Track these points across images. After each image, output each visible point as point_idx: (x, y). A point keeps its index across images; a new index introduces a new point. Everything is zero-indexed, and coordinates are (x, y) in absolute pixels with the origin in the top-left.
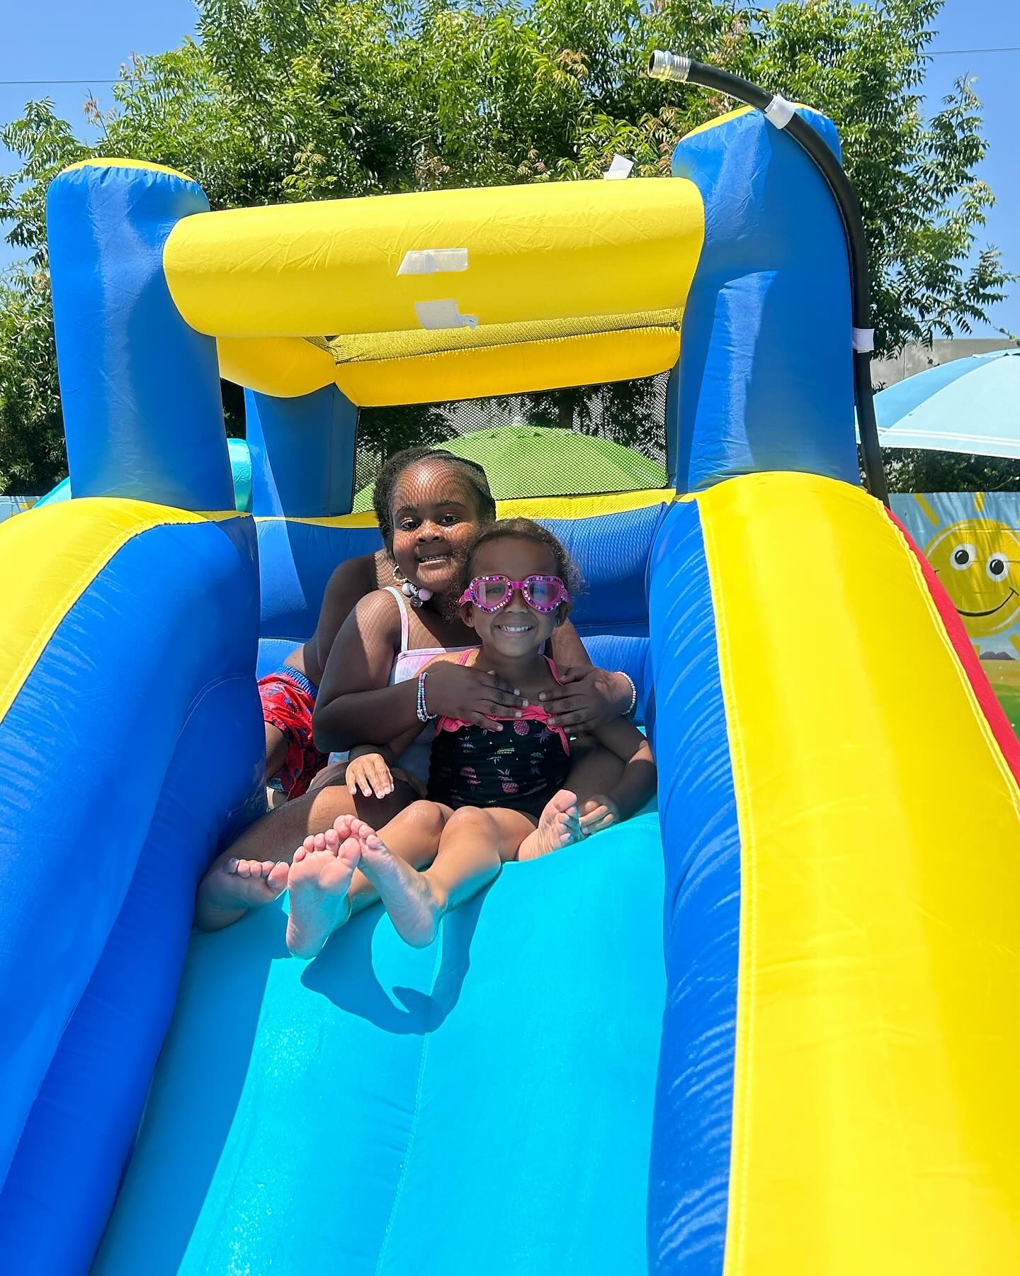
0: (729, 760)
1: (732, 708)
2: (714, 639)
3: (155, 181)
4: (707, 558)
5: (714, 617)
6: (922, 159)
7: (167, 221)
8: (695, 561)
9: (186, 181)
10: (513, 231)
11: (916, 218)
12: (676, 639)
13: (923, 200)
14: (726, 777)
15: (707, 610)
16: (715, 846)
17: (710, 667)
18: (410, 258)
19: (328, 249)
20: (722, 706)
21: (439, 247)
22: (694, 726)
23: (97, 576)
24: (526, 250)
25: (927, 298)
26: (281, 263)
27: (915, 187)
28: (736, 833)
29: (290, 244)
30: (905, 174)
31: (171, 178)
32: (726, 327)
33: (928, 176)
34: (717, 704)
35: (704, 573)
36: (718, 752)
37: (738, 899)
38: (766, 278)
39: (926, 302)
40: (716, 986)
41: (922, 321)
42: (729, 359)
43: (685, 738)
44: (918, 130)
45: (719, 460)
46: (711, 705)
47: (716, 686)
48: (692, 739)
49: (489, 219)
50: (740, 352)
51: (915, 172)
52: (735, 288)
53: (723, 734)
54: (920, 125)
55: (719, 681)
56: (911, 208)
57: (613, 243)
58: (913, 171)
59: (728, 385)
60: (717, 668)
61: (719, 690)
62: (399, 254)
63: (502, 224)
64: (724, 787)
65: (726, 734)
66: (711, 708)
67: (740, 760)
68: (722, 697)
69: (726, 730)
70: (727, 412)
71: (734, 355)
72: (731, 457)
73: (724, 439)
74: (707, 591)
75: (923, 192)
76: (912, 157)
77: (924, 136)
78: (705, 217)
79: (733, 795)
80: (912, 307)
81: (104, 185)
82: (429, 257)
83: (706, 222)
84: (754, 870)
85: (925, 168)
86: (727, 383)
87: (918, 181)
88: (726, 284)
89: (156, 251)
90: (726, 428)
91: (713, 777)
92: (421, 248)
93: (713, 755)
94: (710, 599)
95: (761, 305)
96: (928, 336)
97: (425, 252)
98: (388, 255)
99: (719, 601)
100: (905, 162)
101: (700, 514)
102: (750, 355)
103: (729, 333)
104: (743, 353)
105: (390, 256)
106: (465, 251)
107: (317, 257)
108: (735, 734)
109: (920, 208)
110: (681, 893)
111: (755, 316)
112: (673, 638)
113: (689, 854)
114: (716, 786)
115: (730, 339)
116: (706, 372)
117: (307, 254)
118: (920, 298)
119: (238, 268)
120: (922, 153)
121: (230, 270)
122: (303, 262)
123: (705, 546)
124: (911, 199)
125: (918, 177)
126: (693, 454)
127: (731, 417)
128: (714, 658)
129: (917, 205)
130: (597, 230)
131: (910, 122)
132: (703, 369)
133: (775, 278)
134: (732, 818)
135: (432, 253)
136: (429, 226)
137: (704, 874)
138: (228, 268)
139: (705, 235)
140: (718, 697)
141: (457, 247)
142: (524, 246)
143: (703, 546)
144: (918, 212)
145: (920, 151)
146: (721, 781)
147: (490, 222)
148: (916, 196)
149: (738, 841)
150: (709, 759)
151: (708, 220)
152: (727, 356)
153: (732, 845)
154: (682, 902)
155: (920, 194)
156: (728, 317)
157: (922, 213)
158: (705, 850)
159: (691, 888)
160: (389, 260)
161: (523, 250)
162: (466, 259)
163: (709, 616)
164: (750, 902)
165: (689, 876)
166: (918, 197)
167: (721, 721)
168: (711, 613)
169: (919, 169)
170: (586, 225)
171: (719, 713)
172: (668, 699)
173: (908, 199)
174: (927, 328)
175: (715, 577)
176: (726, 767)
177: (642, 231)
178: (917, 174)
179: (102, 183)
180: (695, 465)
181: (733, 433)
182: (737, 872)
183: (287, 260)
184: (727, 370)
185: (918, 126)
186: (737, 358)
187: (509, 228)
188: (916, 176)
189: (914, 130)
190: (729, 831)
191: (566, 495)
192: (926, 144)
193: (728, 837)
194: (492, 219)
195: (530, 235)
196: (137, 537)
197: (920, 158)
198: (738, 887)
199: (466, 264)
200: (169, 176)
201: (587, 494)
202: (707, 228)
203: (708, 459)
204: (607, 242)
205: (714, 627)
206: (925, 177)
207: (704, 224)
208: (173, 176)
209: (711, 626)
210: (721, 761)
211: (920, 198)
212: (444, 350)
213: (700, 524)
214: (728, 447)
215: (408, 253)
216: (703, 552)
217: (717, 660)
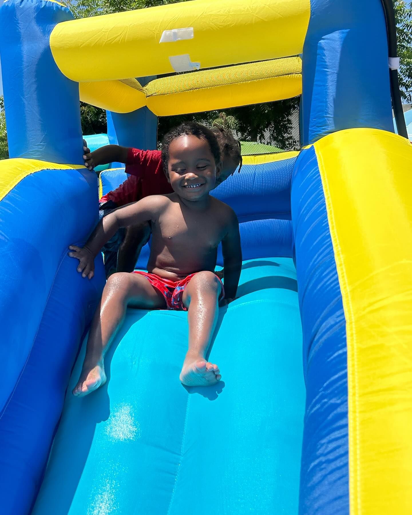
0: (336, 273)
1: (337, 246)
2: (325, 210)
3: (45, 6)
4: (320, 170)
5: (325, 199)
6: (406, 21)
7: (52, 23)
8: (313, 173)
9: (62, 7)
10: (215, 17)
11: (404, 46)
12: (304, 212)
13: (407, 39)
14: (336, 283)
15: (321, 196)
16: (331, 321)
17: (324, 225)
18: (165, 34)
19: (126, 33)
20: (331, 245)
21: (180, 27)
22: (316, 257)
23: (9, 193)
24: (222, 27)
25: (409, 82)
26: (104, 40)
27: (403, 33)
28: (343, 314)
29: (109, 31)
30: (398, 28)
31: (54, 4)
32: (324, 59)
33: (409, 28)
34: (328, 244)
35: (319, 178)
36: (330, 269)
37: (345, 353)
38: (343, 33)
39: (408, 83)
40: (336, 406)
41: (407, 92)
42: (327, 75)
43: (311, 263)
44: (404, 9)
45: (324, 127)
46: (325, 244)
47: (327, 234)
48: (315, 263)
49: (203, 13)
50: (331, 71)
51: (403, 27)
52: (327, 39)
53: (332, 260)
54: (405, 6)
55: (329, 231)
56: (401, 43)
57: (265, 20)
58: (402, 26)
59: (326, 88)
60: (327, 225)
61: (329, 236)
62: (160, 32)
63: (210, 14)
64: (334, 288)
65: (334, 260)
66: (325, 246)
67: (342, 273)
68: (331, 240)
69: (334, 257)
70: (326, 102)
71: (328, 73)
72: (330, 124)
73: (325, 116)
74: (320, 187)
75: (407, 35)
76: (401, 21)
77: (407, 11)
78: (311, 4)
79: (340, 292)
80: (402, 86)
81: (21, 6)
82: (175, 34)
83: (311, 6)
84: (354, 335)
85: (408, 24)
86: (326, 87)
87: (404, 31)
88: (323, 37)
89: (46, 38)
90: (326, 110)
91: (328, 283)
92: (171, 29)
93: (327, 271)
94: (323, 190)
95: (341, 46)
96: (409, 98)
97: (173, 31)
98: (155, 33)
99: (327, 191)
100: (399, 23)
101: (315, 150)
102: (336, 72)
103: (326, 62)
104: (333, 71)
105: (156, 34)
106: (192, 29)
107: (122, 36)
108: (339, 259)
109: (405, 42)
110: (312, 348)
111: (338, 53)
112: (303, 212)
113: (316, 325)
114: (330, 288)
115: (327, 65)
116: (315, 83)
117: (116, 35)
118: (405, 82)
119: (84, 44)
120: (406, 19)
121: (80, 46)
122: (115, 39)
123: (318, 165)
124: (401, 38)
125: (404, 29)
126: (310, 125)
127: (329, 104)
128: (326, 220)
129: (404, 41)
130: (256, 14)
131: (400, 5)
132: (313, 82)
133: (348, 33)
134: (339, 305)
135: (176, 31)
136: (174, 18)
137: (325, 337)
138: (80, 45)
139: (311, 12)
140: (329, 240)
141: (189, 27)
142: (220, 24)
143: (317, 165)
144: (405, 44)
145: (405, 18)
146: (332, 285)
147: (204, 14)
148: (403, 37)
149: (344, 319)
150: (325, 273)
151: (312, 5)
152: (325, 74)
153: (340, 321)
154: (312, 353)
155: (406, 36)
156: (324, 54)
157: (406, 44)
158: (324, 324)
159: (317, 345)
160: (155, 36)
161: (220, 27)
162: (193, 33)
163: (322, 198)
164: (353, 355)
165: (316, 339)
166: (405, 37)
167: (331, 252)
168: (323, 197)
169: (405, 25)
170: (251, 12)
171: (330, 248)
172: (302, 243)
173: (400, 38)
174: (409, 95)
175: (325, 179)
176: (334, 278)
177: (279, 13)
178: (404, 27)
179: (20, 5)
180: (312, 130)
181: (330, 113)
182: (344, 337)
183: (107, 39)
184: (325, 81)
185: (404, 7)
186: (330, 74)
187: (213, 16)
188: (403, 28)
189: (402, 9)
190: (338, 313)
191: (253, 155)
192: (408, 14)
193: (338, 317)
194: (205, 12)
195: (224, 19)
196: (31, 175)
197: (405, 21)
198: (345, 346)
199: (193, 35)
200: (53, 3)
201: (263, 154)
202: (312, 9)
203: (318, 127)
204: (262, 20)
205: (325, 204)
206: (407, 29)
207: (310, 7)
208: (55, 3)
209: (324, 204)
210: (331, 275)
211: (405, 38)
212: (195, 89)
213: (315, 155)
214: (327, 119)
215: (164, 31)
216: (318, 168)
217: (327, 220)
